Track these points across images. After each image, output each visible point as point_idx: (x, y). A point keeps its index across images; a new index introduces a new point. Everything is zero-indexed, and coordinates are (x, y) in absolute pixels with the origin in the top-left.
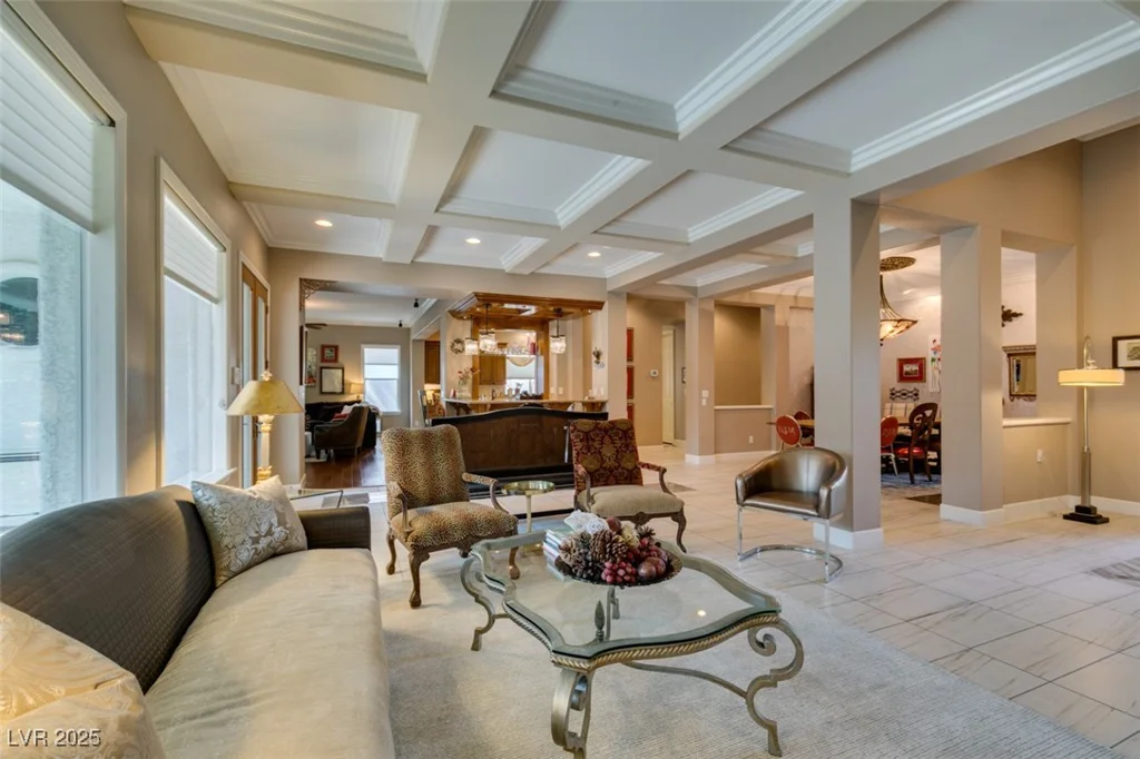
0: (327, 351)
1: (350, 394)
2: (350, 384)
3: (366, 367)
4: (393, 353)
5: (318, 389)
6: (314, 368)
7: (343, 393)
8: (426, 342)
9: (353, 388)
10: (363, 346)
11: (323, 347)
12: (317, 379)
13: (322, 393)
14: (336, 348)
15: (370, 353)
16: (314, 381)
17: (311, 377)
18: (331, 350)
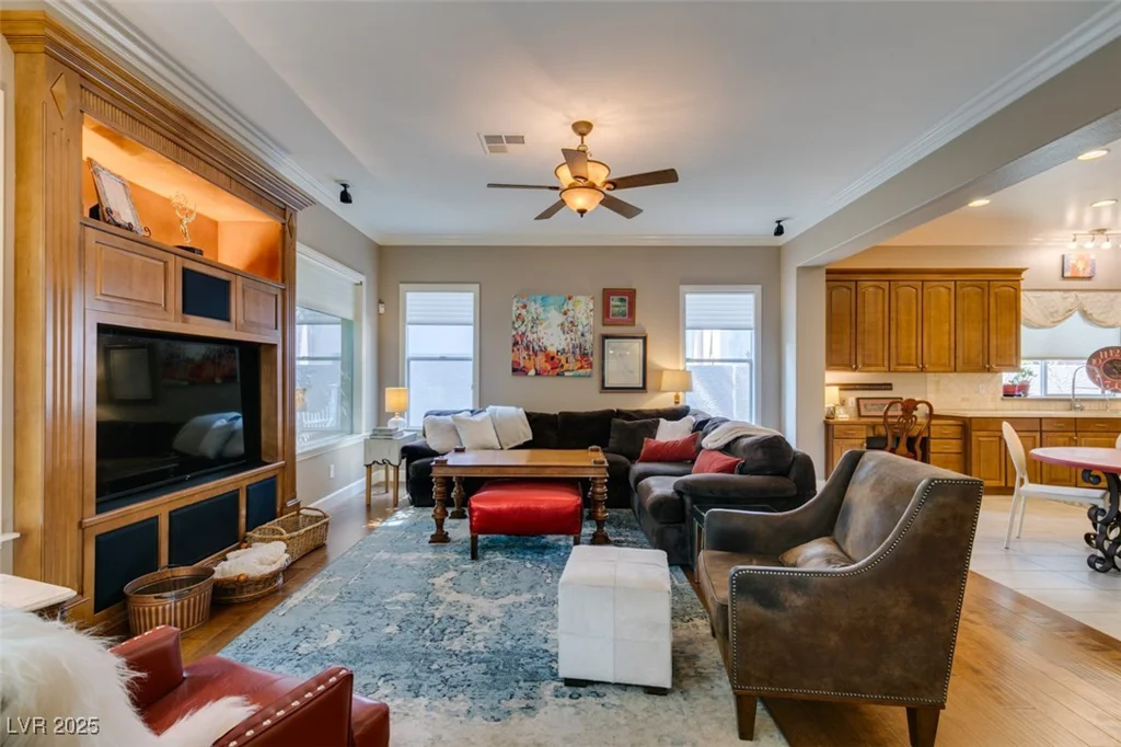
0: (614, 301)
1: (659, 390)
2: (660, 371)
3: (689, 333)
4: (743, 304)
5: (595, 382)
6: (589, 337)
7: (644, 388)
8: (829, 272)
9: (667, 380)
10: (683, 288)
11: (608, 294)
12: (595, 360)
13: (604, 389)
14: (629, 296)
15: (697, 303)
16: (590, 365)
17: (584, 355)
18: (622, 300)
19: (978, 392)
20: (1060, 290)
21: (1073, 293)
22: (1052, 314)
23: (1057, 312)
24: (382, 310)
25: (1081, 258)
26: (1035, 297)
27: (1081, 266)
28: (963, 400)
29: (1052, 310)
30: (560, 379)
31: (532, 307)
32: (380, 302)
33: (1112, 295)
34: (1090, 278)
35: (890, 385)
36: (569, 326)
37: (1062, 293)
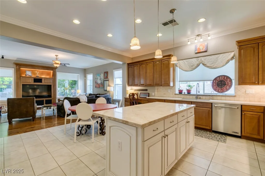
6: (103, 81)
8: (128, 64)
9: (108, 89)
10: (114, 70)
13: (104, 90)
16: (103, 86)
17: (102, 84)
18: (106, 74)
19: (168, 92)
20: (195, 58)
21: (200, 58)
22: (192, 66)
23: (194, 65)
24: (85, 78)
25: (201, 45)
26: (186, 61)
27: (201, 48)
28: (164, 94)
29: (192, 65)
30: (99, 89)
31: (97, 76)
32: (85, 77)
33: (216, 56)
34: (206, 51)
35: (147, 90)
36: (100, 79)
37: (197, 58)
